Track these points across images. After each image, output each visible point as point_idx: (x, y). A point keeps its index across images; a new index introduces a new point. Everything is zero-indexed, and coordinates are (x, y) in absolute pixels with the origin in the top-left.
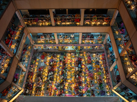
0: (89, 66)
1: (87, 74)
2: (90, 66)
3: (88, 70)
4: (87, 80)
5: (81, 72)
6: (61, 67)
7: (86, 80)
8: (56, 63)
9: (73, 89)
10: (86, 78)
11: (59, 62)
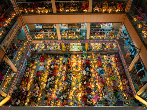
0: (99, 70)
1: (97, 79)
2: (101, 69)
3: (99, 75)
4: (98, 87)
5: (89, 77)
6: (64, 72)
7: (96, 87)
8: (58, 67)
9: (79, 99)
10: (97, 84)
11: (62, 65)
